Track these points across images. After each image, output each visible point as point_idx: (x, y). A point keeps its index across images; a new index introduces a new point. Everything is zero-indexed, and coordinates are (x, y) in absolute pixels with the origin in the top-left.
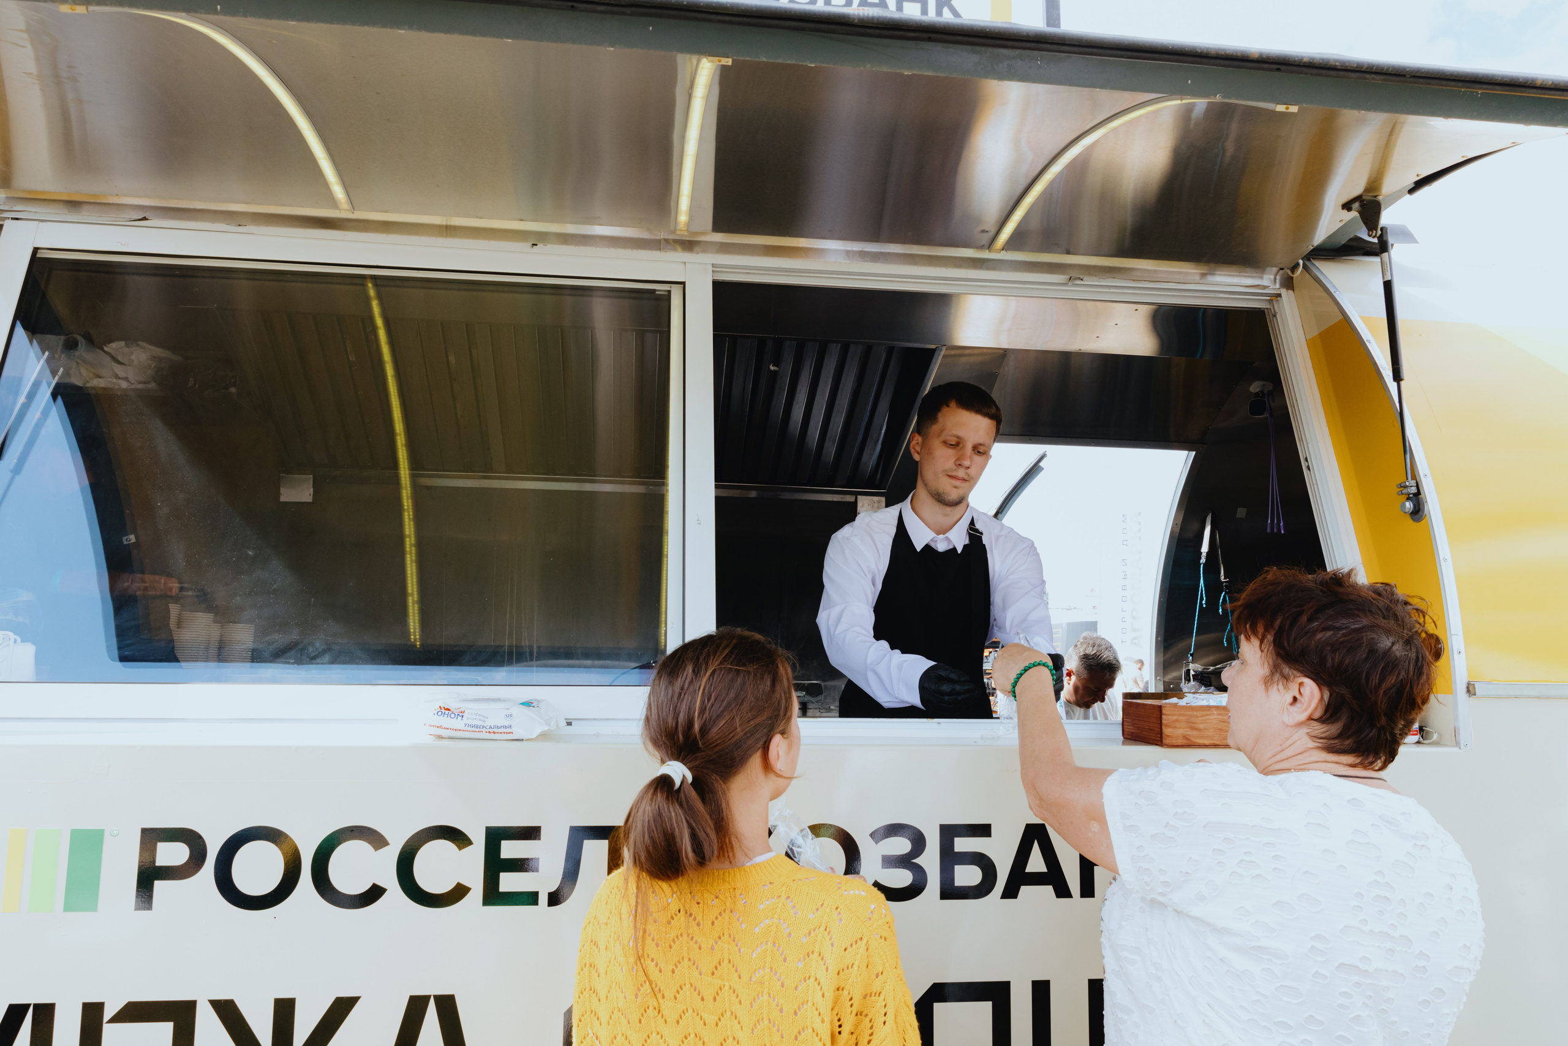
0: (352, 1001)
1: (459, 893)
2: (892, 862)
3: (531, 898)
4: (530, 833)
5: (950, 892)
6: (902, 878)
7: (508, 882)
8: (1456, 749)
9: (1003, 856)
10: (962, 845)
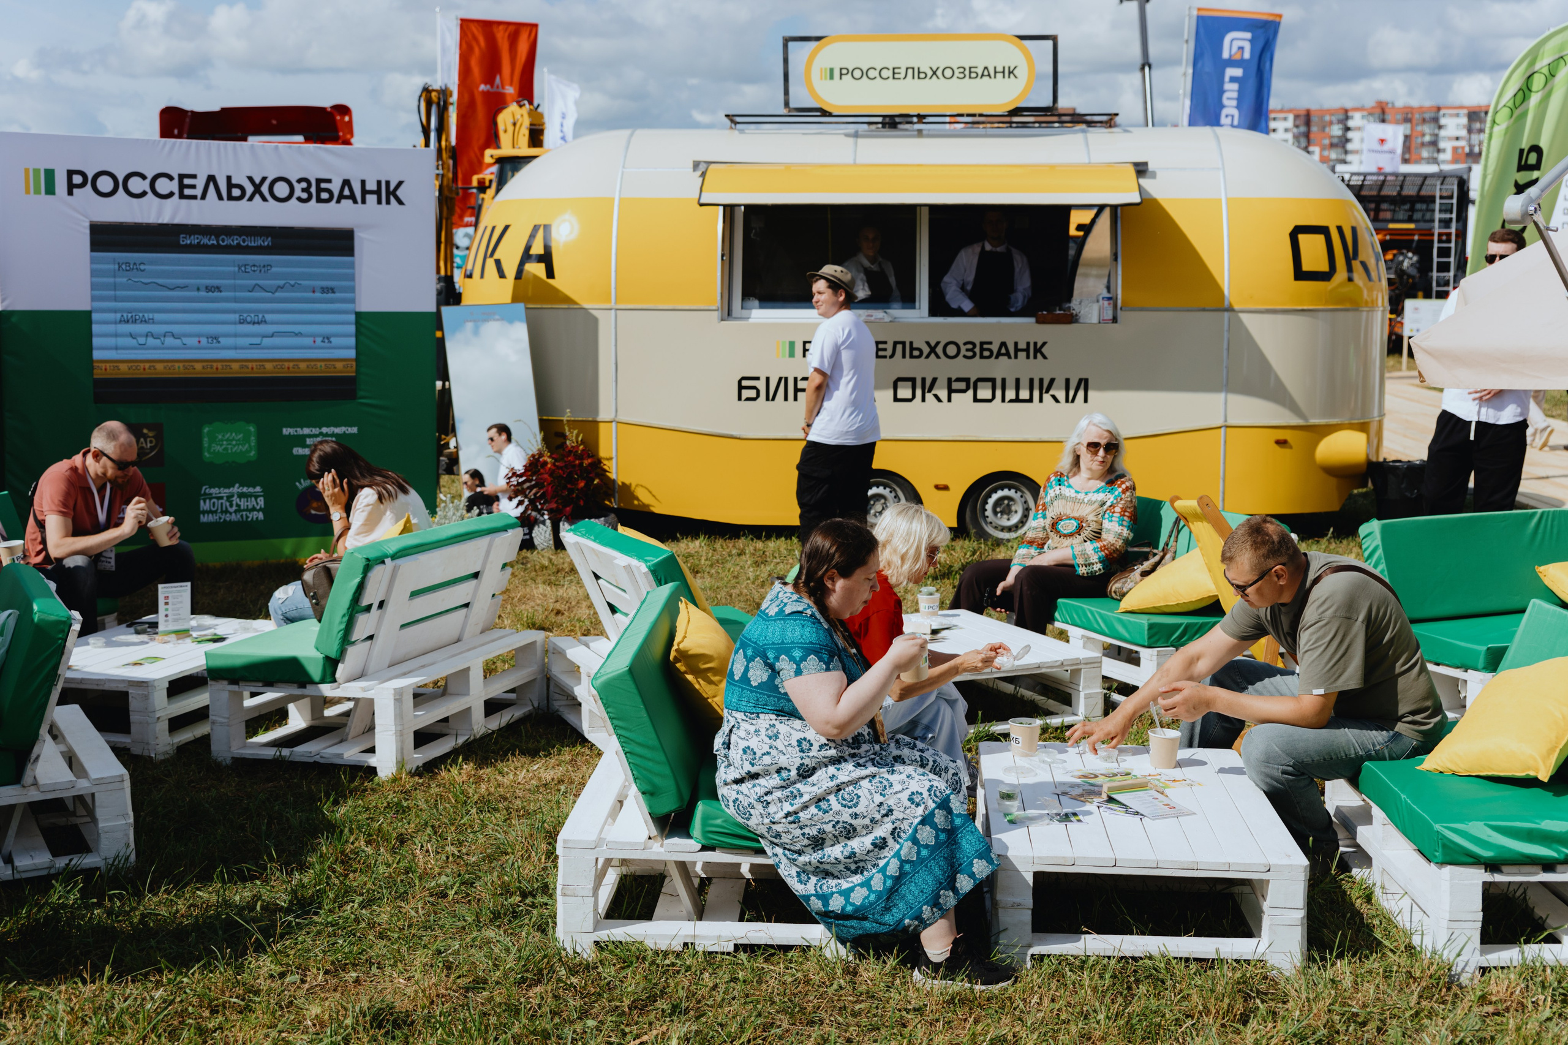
2: (967, 350)
3: (885, 357)
4: (885, 343)
6: (970, 354)
7: (881, 353)
9: (995, 349)
10: (985, 346)
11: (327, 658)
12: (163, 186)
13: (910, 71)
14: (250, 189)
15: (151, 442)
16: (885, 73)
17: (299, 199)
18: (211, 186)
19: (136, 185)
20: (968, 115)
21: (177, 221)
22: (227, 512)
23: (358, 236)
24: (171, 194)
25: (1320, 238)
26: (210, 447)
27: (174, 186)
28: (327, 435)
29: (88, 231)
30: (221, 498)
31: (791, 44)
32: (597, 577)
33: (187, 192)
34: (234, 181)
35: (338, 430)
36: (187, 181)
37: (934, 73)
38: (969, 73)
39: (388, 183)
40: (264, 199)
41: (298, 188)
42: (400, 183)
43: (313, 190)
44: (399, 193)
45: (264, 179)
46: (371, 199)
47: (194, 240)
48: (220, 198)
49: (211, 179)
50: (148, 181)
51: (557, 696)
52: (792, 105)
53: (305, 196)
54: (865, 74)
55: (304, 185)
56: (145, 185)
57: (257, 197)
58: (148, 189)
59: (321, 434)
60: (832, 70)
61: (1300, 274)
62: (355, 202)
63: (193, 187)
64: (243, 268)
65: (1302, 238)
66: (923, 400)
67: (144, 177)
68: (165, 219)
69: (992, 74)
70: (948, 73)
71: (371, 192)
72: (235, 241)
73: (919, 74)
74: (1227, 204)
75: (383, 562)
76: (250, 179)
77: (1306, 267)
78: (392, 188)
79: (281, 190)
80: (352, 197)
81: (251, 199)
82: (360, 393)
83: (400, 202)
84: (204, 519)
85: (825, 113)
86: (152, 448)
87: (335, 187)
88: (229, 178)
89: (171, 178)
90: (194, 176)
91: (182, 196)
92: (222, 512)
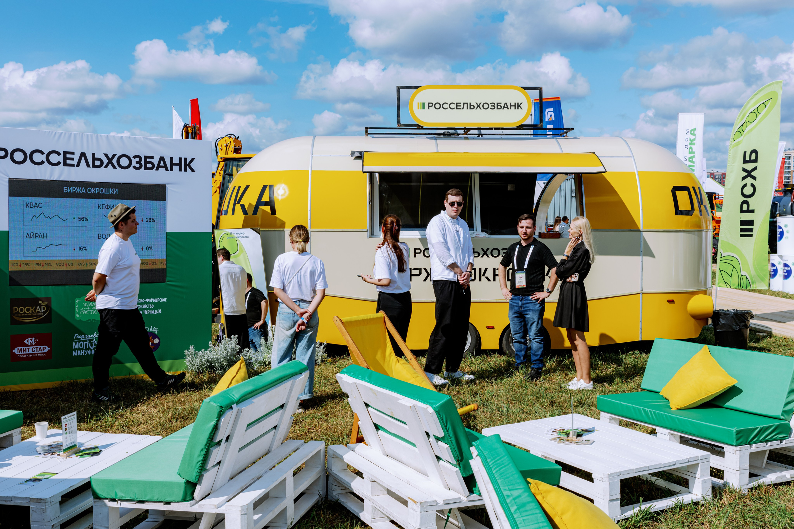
11: (188, 482)
12: (54, 158)
13: (466, 105)
14: (106, 161)
15: (44, 308)
16: (452, 106)
17: (135, 167)
18: (83, 160)
19: (38, 157)
20: (496, 129)
21: (61, 179)
22: (89, 349)
23: (169, 188)
24: (59, 163)
25: (686, 193)
26: (79, 311)
27: (61, 158)
28: (149, 303)
29: (8, 184)
30: (86, 341)
31: (401, 90)
32: (367, 405)
33: (68, 162)
34: (96, 157)
35: (155, 300)
36: (68, 156)
37: (478, 106)
38: (497, 106)
39: (186, 159)
40: (114, 167)
41: (134, 161)
42: (193, 160)
43: (143, 162)
44: (191, 165)
45: (114, 156)
46: (176, 168)
47: (72, 190)
48: (88, 166)
49: (83, 155)
50: (45, 155)
51: (335, 488)
52: (402, 123)
53: (138, 165)
54: (442, 106)
55: (137, 159)
56: (43, 158)
57: (110, 165)
58: (45, 160)
59: (145, 302)
60: (424, 104)
61: (678, 212)
62: (167, 170)
63: (72, 159)
64: (101, 207)
65: (678, 193)
66: (480, 280)
67: (42, 153)
68: (55, 177)
69: (509, 107)
70: (486, 106)
71: (176, 164)
72: (97, 190)
73: (470, 107)
74: (638, 174)
75: (231, 408)
76: (106, 155)
77: (681, 208)
78: (188, 162)
79: (124, 162)
80: (165, 167)
81: (106, 167)
82: (168, 279)
83: (193, 170)
84: (75, 353)
85: (419, 127)
86: (44, 313)
87: (156, 161)
88: (93, 155)
89: (59, 154)
90: (73, 153)
91: (65, 164)
92: (86, 349)
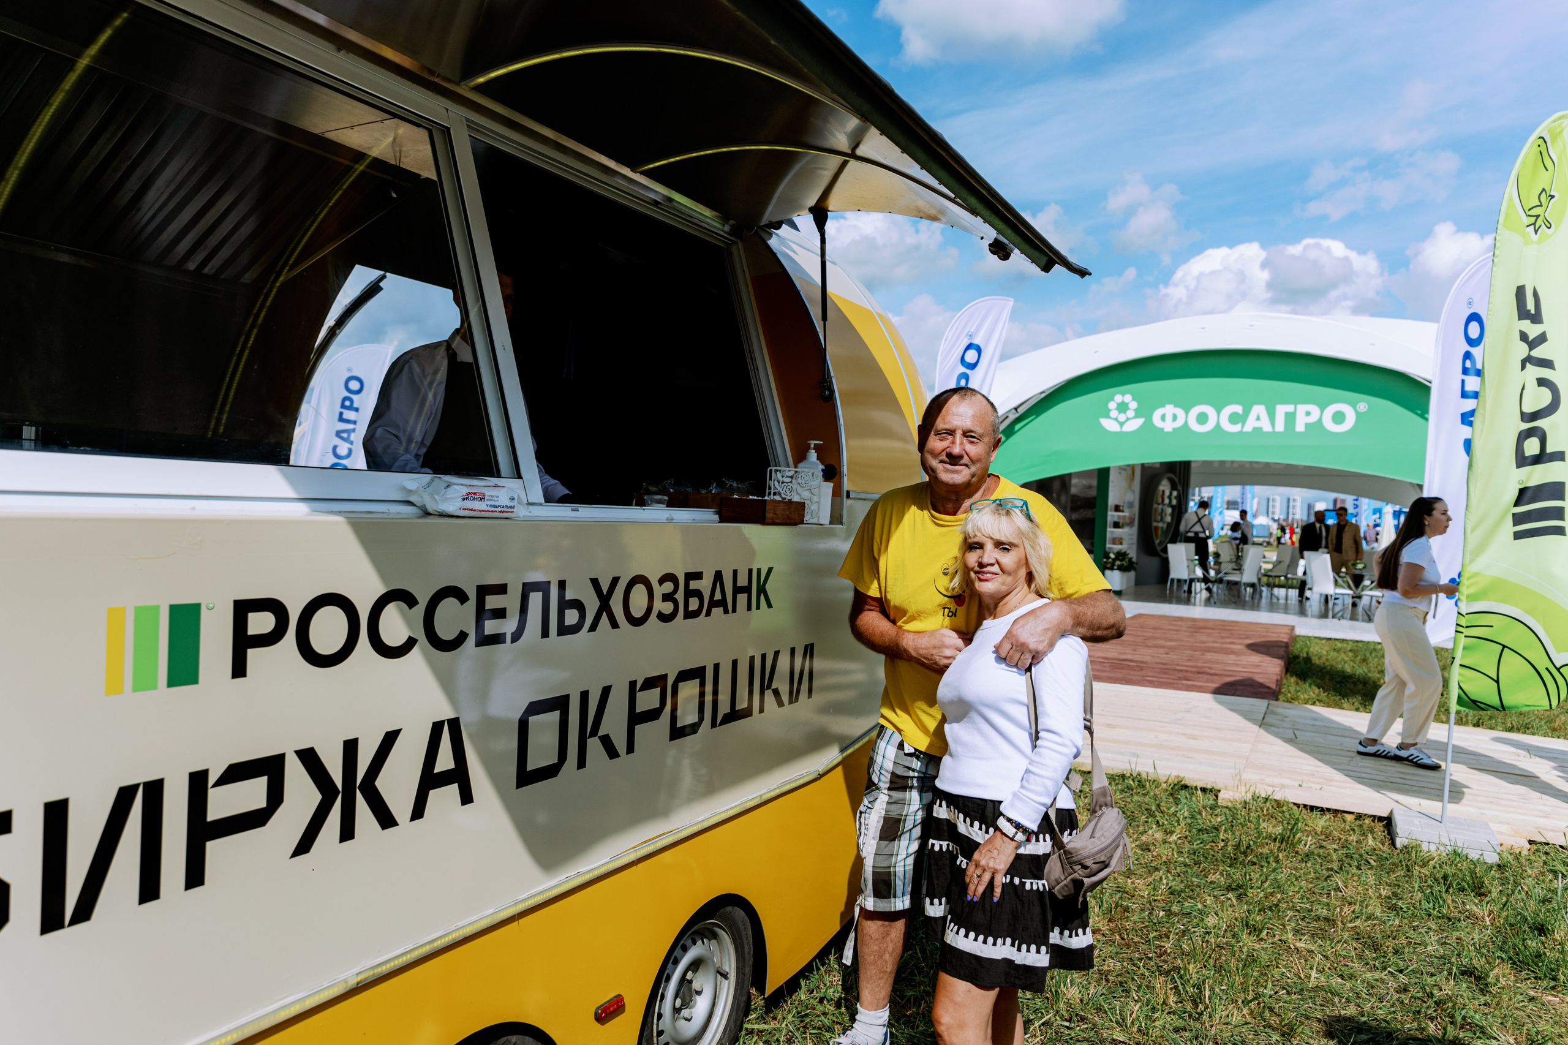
0: (397, 732)
1: (462, 637)
2: (665, 598)
3: (502, 638)
4: (501, 589)
5: (689, 615)
6: (669, 608)
7: (491, 627)
8: (841, 526)
9: (706, 592)
10: (692, 585)
66: (581, 762)
